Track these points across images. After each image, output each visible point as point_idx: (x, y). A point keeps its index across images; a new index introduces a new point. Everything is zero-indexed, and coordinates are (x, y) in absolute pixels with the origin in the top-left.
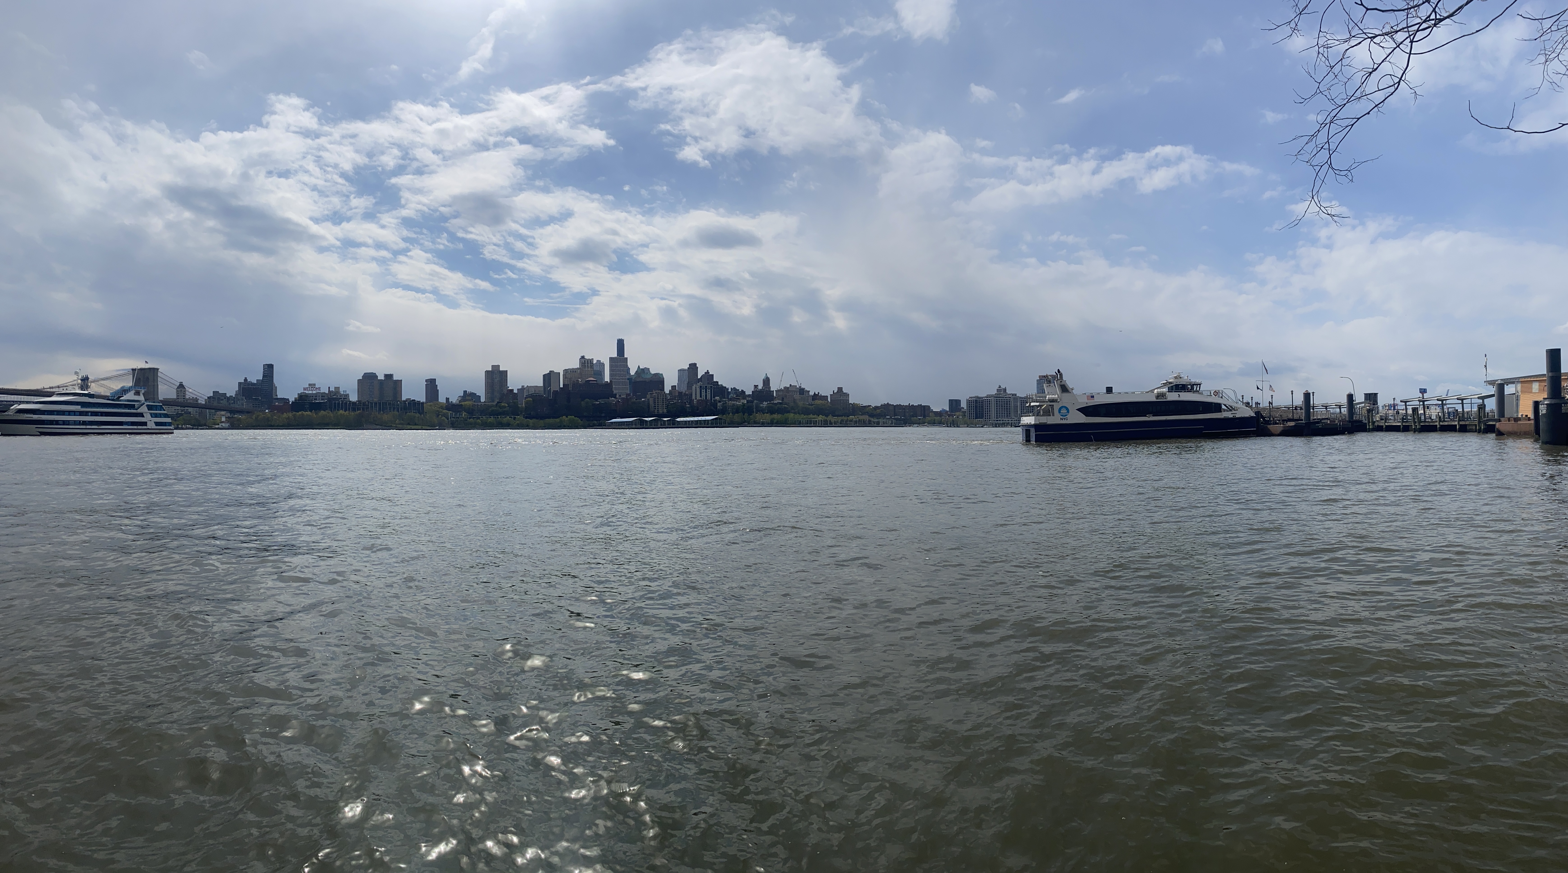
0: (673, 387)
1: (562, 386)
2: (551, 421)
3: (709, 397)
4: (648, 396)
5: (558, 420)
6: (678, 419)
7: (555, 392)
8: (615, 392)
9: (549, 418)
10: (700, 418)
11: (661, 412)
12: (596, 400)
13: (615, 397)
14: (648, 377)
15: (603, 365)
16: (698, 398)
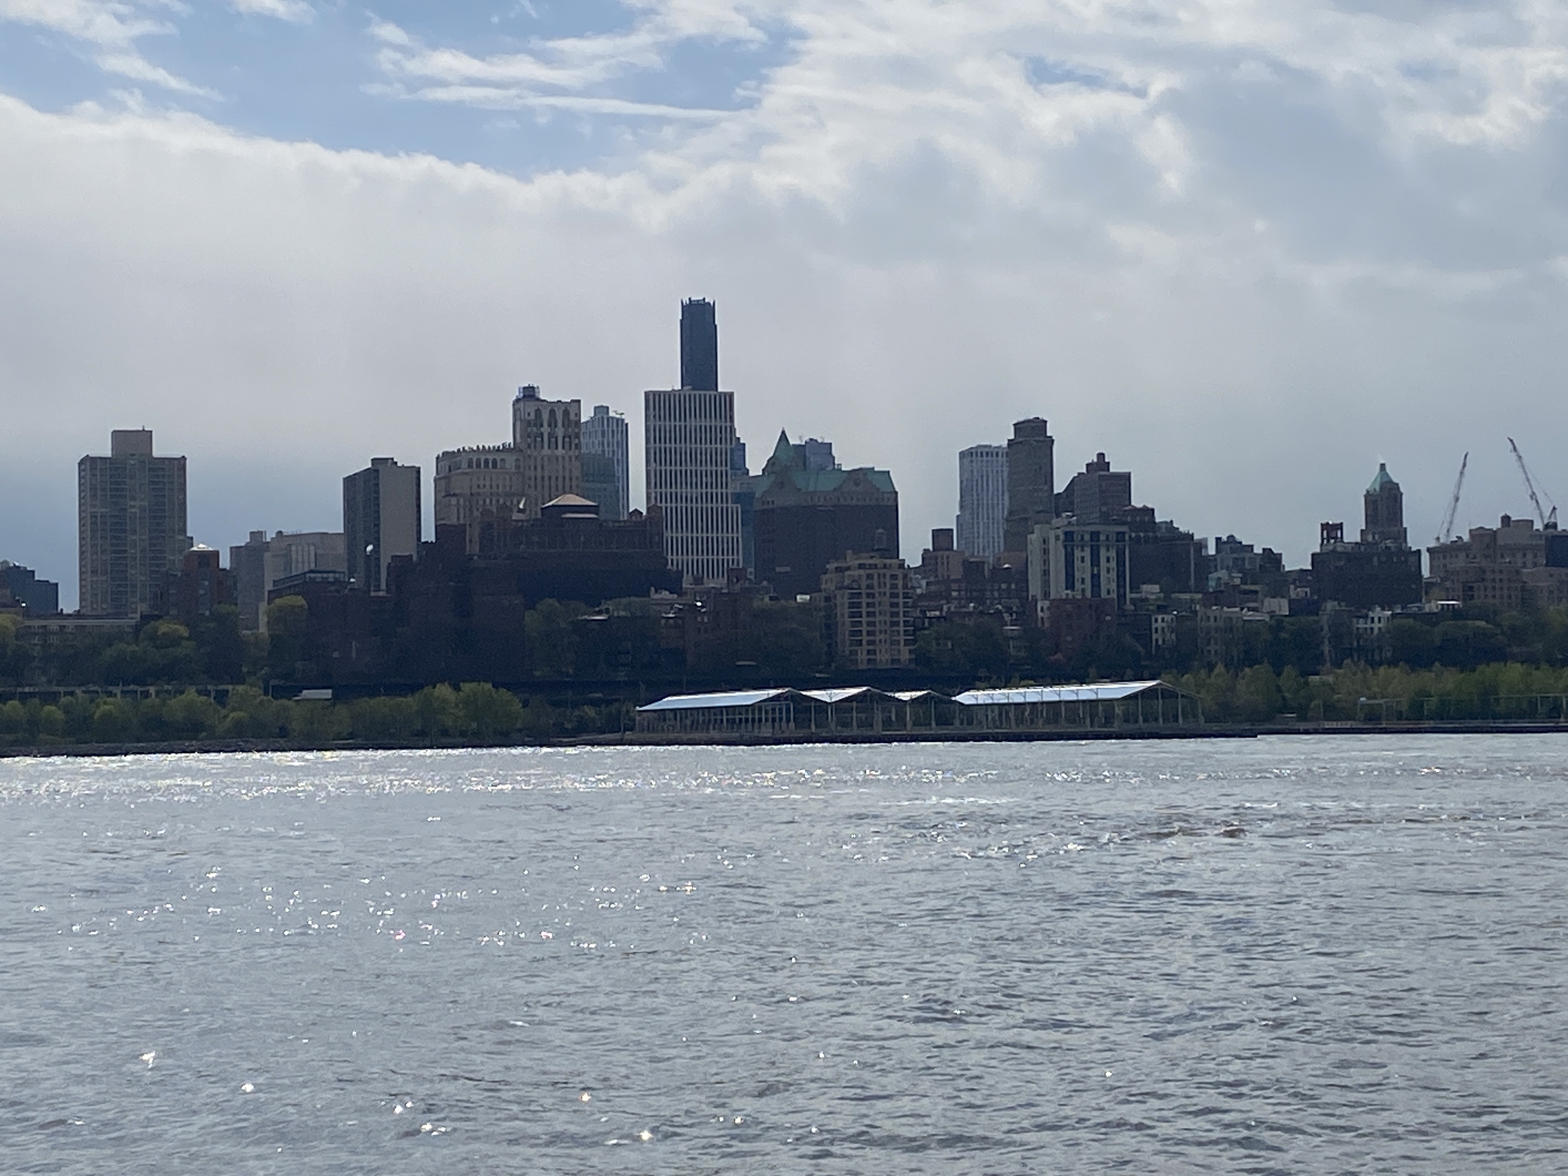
0: (941, 536)
1: (428, 534)
2: (382, 704)
3: (1108, 584)
4: (828, 582)
5: (411, 702)
6: (966, 698)
7: (401, 565)
8: (674, 559)
9: (373, 692)
10: (1068, 692)
11: (883, 657)
12: (593, 603)
13: (675, 587)
14: (826, 484)
15: (621, 427)
16: (1058, 590)
